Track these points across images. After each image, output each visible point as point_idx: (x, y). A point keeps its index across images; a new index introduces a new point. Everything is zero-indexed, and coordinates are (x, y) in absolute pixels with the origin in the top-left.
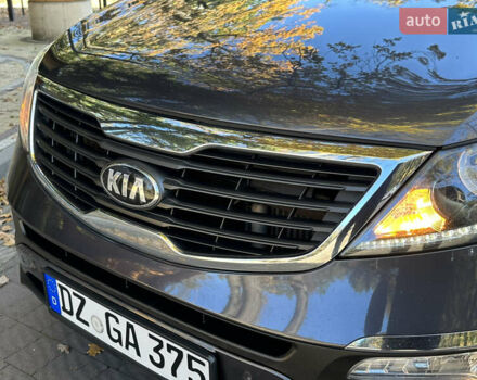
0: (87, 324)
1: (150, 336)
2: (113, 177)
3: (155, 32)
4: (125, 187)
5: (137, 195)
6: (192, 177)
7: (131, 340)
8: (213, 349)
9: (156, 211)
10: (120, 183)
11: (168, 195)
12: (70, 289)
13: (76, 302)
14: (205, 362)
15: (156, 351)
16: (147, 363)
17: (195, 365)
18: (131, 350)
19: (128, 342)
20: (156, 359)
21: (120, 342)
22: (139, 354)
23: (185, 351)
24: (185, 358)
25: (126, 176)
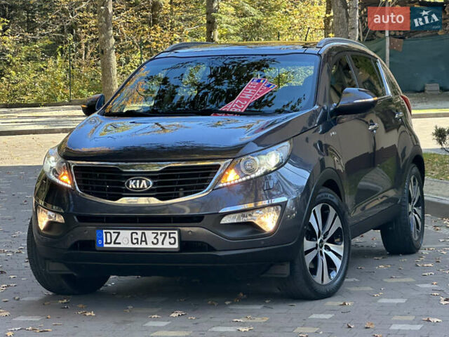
0: (120, 243)
1: (153, 233)
2: (132, 184)
4: (138, 184)
5: (144, 186)
6: (161, 177)
7: (143, 239)
9: (151, 190)
10: (135, 184)
11: (154, 184)
12: (112, 231)
13: (114, 236)
14: (176, 232)
15: (155, 238)
16: (150, 246)
17: (172, 235)
18: (143, 243)
19: (142, 241)
20: (155, 241)
21: (137, 243)
22: (147, 244)
23: (168, 232)
24: (168, 234)
25: (138, 181)
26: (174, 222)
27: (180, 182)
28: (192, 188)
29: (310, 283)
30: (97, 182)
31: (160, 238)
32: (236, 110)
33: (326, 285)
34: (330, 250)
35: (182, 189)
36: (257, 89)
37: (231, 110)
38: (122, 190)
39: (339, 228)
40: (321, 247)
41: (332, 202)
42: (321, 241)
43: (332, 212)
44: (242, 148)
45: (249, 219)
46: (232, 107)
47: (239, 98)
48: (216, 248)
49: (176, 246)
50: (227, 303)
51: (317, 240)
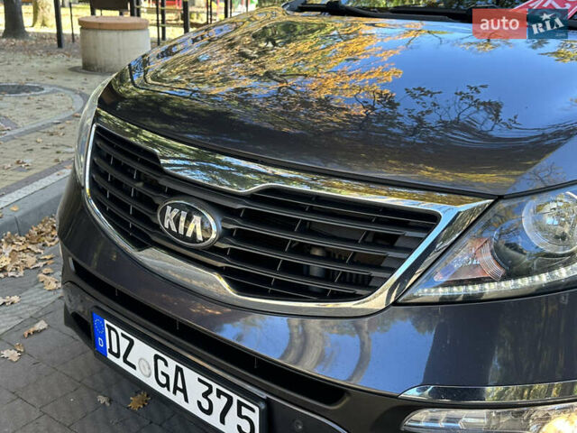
2: (171, 214)
3: (217, 70)
4: (182, 225)
5: (194, 233)
7: (180, 385)
8: (264, 396)
10: (177, 221)
12: (118, 329)
13: (124, 344)
14: (257, 409)
15: (205, 395)
16: (193, 408)
17: (245, 411)
18: (180, 395)
19: (176, 387)
20: (205, 405)
21: (167, 386)
22: (186, 400)
23: (236, 397)
24: (235, 403)
25: (184, 214)
31: (217, 403)
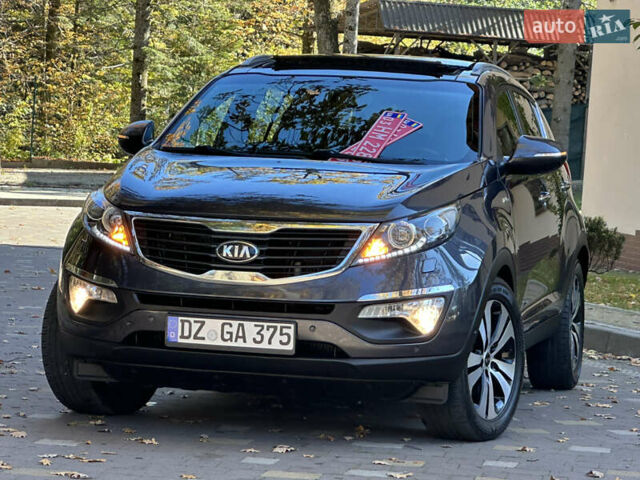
0: (203, 339)
1: (256, 326)
2: (227, 251)
5: (245, 254)
6: (270, 243)
7: (241, 334)
9: (255, 262)
10: (232, 251)
11: (261, 253)
12: (192, 320)
13: (195, 327)
14: (292, 326)
15: (258, 333)
16: (250, 344)
17: (285, 331)
18: (240, 341)
19: (238, 337)
20: (258, 338)
21: (231, 339)
22: (245, 341)
23: (279, 325)
24: (279, 329)
25: (237, 247)
26: (288, 312)
27: (300, 253)
28: (317, 262)
29: (471, 415)
30: (169, 245)
31: (267, 334)
32: (365, 155)
33: (490, 421)
34: (497, 369)
35: (298, 264)
36: (393, 126)
37: (358, 155)
38: (210, 260)
39: (511, 338)
40: (487, 365)
41: (505, 298)
42: (488, 356)
43: (504, 314)
44: (392, 208)
45: (397, 314)
46: (358, 151)
47: (368, 139)
48: (349, 353)
49: (291, 347)
50: (348, 438)
51: (482, 353)
